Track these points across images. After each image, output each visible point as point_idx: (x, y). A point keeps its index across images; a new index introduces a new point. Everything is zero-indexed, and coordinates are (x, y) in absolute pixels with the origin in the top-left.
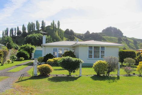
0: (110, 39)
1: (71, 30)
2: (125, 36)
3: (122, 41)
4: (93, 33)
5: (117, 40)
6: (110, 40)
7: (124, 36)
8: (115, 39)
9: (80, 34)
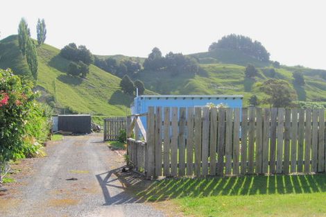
0: (222, 72)
1: (82, 47)
2: (274, 61)
3: (260, 76)
4: (171, 54)
5: (244, 75)
6: (222, 75)
7: (272, 62)
8: (237, 71)
9: (131, 58)
